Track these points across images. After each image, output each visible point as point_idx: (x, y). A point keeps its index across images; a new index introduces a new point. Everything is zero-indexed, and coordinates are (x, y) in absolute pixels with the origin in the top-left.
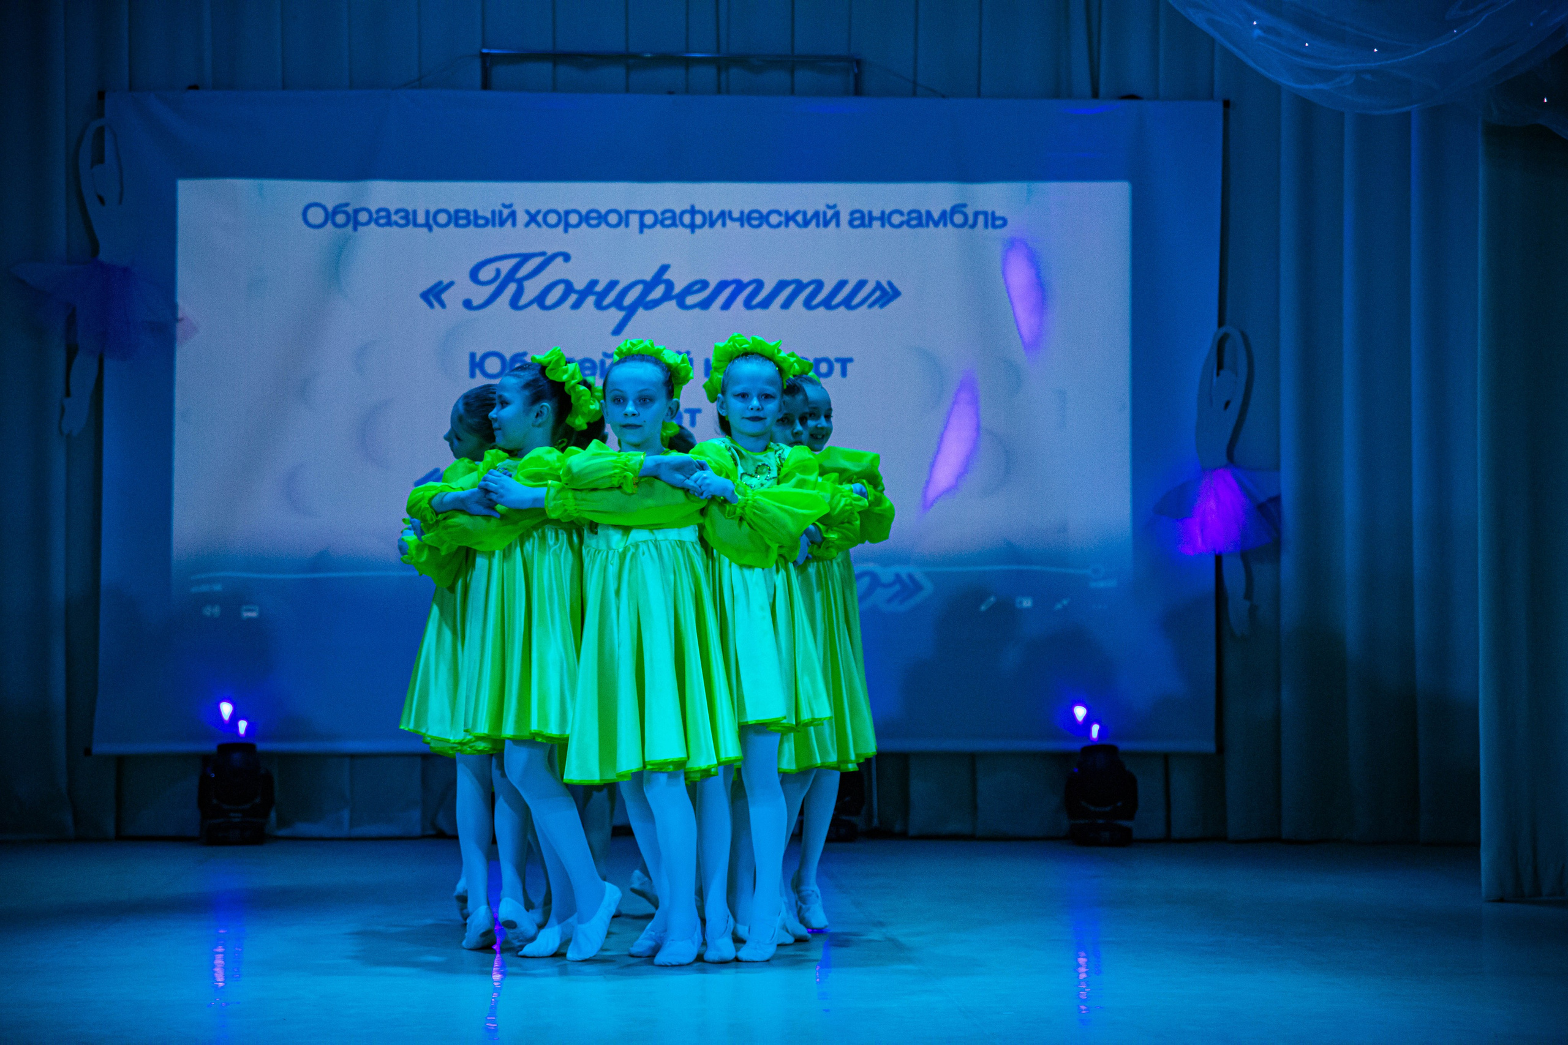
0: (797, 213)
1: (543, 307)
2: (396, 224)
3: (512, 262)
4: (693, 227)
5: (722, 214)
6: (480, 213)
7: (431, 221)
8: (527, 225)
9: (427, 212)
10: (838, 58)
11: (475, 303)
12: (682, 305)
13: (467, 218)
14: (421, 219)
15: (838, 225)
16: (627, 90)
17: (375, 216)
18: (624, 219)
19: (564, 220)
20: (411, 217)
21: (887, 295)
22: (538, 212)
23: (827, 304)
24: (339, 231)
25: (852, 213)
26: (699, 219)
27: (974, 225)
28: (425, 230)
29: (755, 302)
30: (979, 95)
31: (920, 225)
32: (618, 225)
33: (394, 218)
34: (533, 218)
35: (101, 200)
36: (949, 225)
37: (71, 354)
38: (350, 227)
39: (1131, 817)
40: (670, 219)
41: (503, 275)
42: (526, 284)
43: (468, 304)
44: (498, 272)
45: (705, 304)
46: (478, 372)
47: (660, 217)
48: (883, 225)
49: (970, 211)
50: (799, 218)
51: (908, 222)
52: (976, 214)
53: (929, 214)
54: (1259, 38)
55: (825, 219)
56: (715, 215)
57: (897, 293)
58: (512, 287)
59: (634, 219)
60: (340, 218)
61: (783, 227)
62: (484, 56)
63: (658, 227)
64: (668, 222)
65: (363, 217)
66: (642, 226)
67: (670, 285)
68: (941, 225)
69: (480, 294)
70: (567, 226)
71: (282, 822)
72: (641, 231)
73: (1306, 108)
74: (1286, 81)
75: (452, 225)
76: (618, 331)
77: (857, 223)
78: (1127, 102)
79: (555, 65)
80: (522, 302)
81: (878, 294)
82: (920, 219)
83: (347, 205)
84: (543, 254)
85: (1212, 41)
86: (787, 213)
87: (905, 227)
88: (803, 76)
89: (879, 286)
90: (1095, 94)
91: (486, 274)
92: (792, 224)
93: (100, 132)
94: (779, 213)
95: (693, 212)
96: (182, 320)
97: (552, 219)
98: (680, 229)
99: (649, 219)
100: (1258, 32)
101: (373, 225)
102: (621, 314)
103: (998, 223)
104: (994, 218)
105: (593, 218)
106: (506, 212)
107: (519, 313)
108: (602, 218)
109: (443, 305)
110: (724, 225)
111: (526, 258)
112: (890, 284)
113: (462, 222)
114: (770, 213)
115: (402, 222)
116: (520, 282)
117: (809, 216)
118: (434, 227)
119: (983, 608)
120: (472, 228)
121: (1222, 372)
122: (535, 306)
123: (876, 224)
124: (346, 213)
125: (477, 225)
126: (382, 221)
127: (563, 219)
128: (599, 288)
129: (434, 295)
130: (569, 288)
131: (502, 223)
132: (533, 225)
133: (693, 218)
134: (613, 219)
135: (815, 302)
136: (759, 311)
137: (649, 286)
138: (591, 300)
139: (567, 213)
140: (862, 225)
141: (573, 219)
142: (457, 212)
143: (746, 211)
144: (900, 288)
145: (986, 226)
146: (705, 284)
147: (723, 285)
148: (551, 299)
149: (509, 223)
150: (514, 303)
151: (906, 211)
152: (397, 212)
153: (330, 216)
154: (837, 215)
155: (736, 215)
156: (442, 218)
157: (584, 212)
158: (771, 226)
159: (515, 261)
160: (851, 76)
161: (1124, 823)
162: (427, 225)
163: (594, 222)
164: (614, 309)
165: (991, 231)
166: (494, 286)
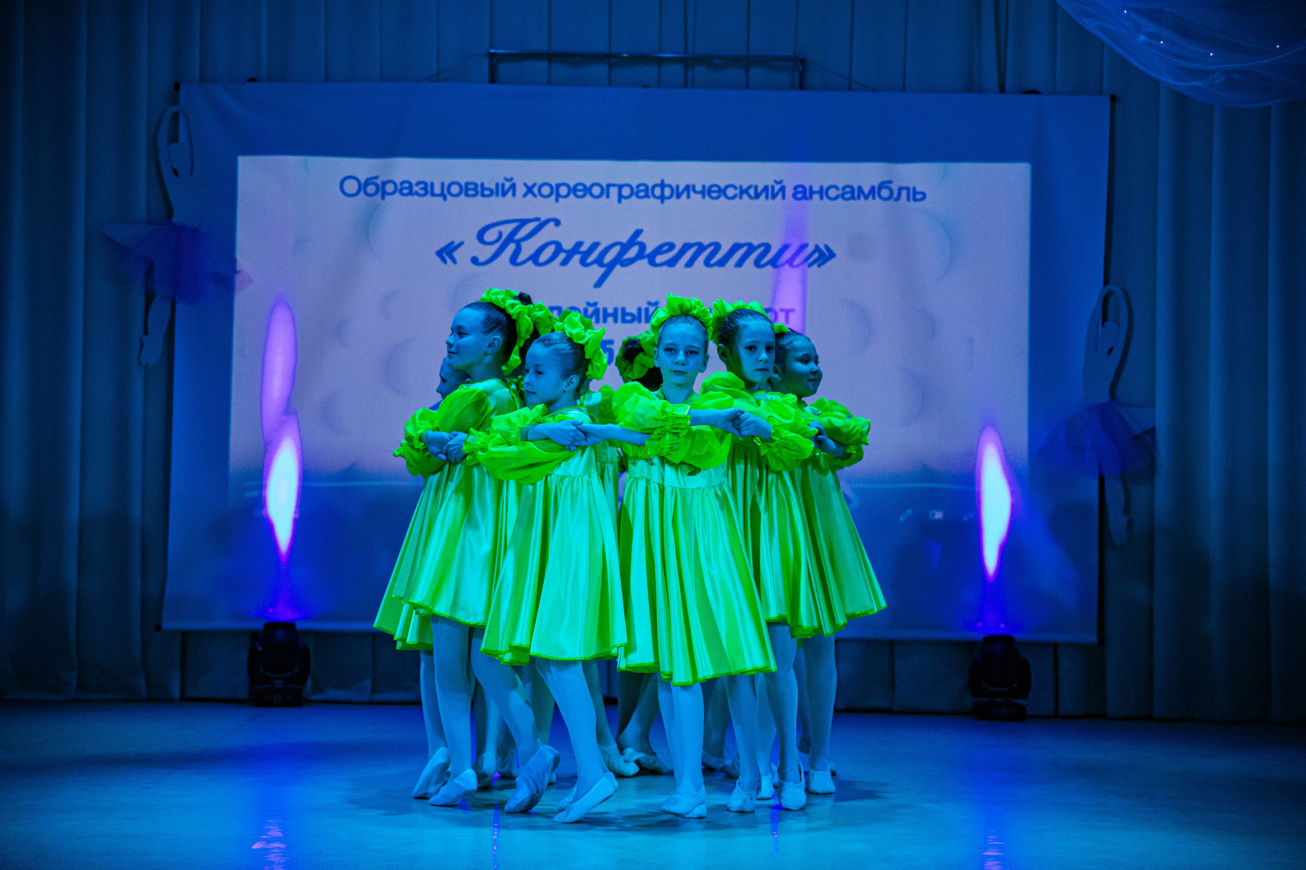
0: (750, 187)
1: (537, 263)
2: (417, 193)
3: (513, 226)
4: (662, 198)
5: (687, 188)
6: (486, 186)
7: (446, 192)
8: (525, 195)
9: (443, 184)
10: (788, 59)
11: (482, 259)
12: (653, 263)
13: (475, 189)
14: (437, 190)
15: (784, 197)
16: (610, 84)
17: (399, 187)
18: (605, 191)
19: (555, 192)
20: (429, 188)
21: (824, 256)
22: (534, 185)
23: (774, 263)
24: (370, 199)
25: (796, 188)
26: (667, 192)
27: (898, 199)
28: (441, 199)
29: (713, 262)
30: (904, 89)
31: (853, 198)
32: (600, 196)
33: (415, 189)
34: (530, 190)
35: (176, 172)
36: (878, 199)
37: (149, 298)
38: (379, 195)
39: (1025, 697)
40: (643, 191)
41: (504, 237)
42: (523, 244)
43: (475, 260)
44: (500, 234)
45: (671, 263)
47: (635, 190)
48: (821, 198)
49: (895, 187)
50: (752, 192)
51: (842, 196)
52: (900, 189)
53: (860, 189)
54: (1143, 42)
55: (773, 192)
56: (681, 188)
57: (832, 255)
58: (512, 247)
59: (614, 191)
60: (371, 189)
61: (737, 199)
62: (491, 55)
63: (634, 198)
64: (642, 194)
65: (390, 188)
66: (620, 197)
67: (643, 246)
68: (870, 198)
69: (485, 252)
70: (558, 196)
71: (317, 689)
72: (619, 201)
73: (1181, 101)
74: (1166, 79)
75: (463, 196)
76: (598, 284)
77: (799, 196)
78: (1029, 96)
79: (550, 63)
80: (519, 260)
81: (816, 255)
82: (853, 193)
83: (377, 177)
84: (537, 219)
85: (1102, 44)
86: (741, 187)
87: (840, 200)
88: (757, 73)
89: (817, 248)
90: (1002, 90)
91: (490, 236)
92: (745, 196)
93: (175, 117)
94: (734, 187)
95: (663, 185)
96: (240, 272)
97: (546, 190)
98: (652, 200)
99: (626, 191)
100: (1142, 38)
101: (397, 194)
102: (602, 270)
103: (919, 196)
104: (915, 193)
105: (581, 190)
106: (508, 185)
107: (518, 268)
108: (587, 190)
109: (454, 261)
110: (688, 197)
111: (524, 222)
112: (827, 247)
113: (471, 192)
114: (727, 187)
115: (422, 192)
116: (518, 243)
117: (760, 189)
118: (449, 197)
119: (902, 519)
120: (479, 198)
121: (1106, 324)
122: (530, 263)
123: (816, 197)
124: (376, 185)
125: (483, 195)
126: (405, 191)
127: (555, 189)
128: (584, 248)
129: (447, 253)
130: (559, 248)
131: (504, 194)
132: (530, 196)
133: (662, 191)
134: (596, 191)
135: (763, 262)
136: (716, 268)
138: (577, 258)
139: (558, 186)
140: (804, 197)
141: (563, 191)
142: (467, 184)
143: (707, 186)
144: (835, 252)
145: (908, 199)
146: (672, 246)
147: (686, 247)
148: (543, 258)
149: (510, 193)
150: (513, 261)
151: (840, 186)
152: (418, 184)
153: (363, 187)
154: (783, 189)
155: (699, 188)
156: (455, 189)
157: (572, 185)
158: (728, 198)
159: (513, 225)
160: (797, 76)
161: (1019, 701)
162: (443, 195)
163: (580, 193)
164: (595, 266)
165: (912, 204)
166: (497, 246)
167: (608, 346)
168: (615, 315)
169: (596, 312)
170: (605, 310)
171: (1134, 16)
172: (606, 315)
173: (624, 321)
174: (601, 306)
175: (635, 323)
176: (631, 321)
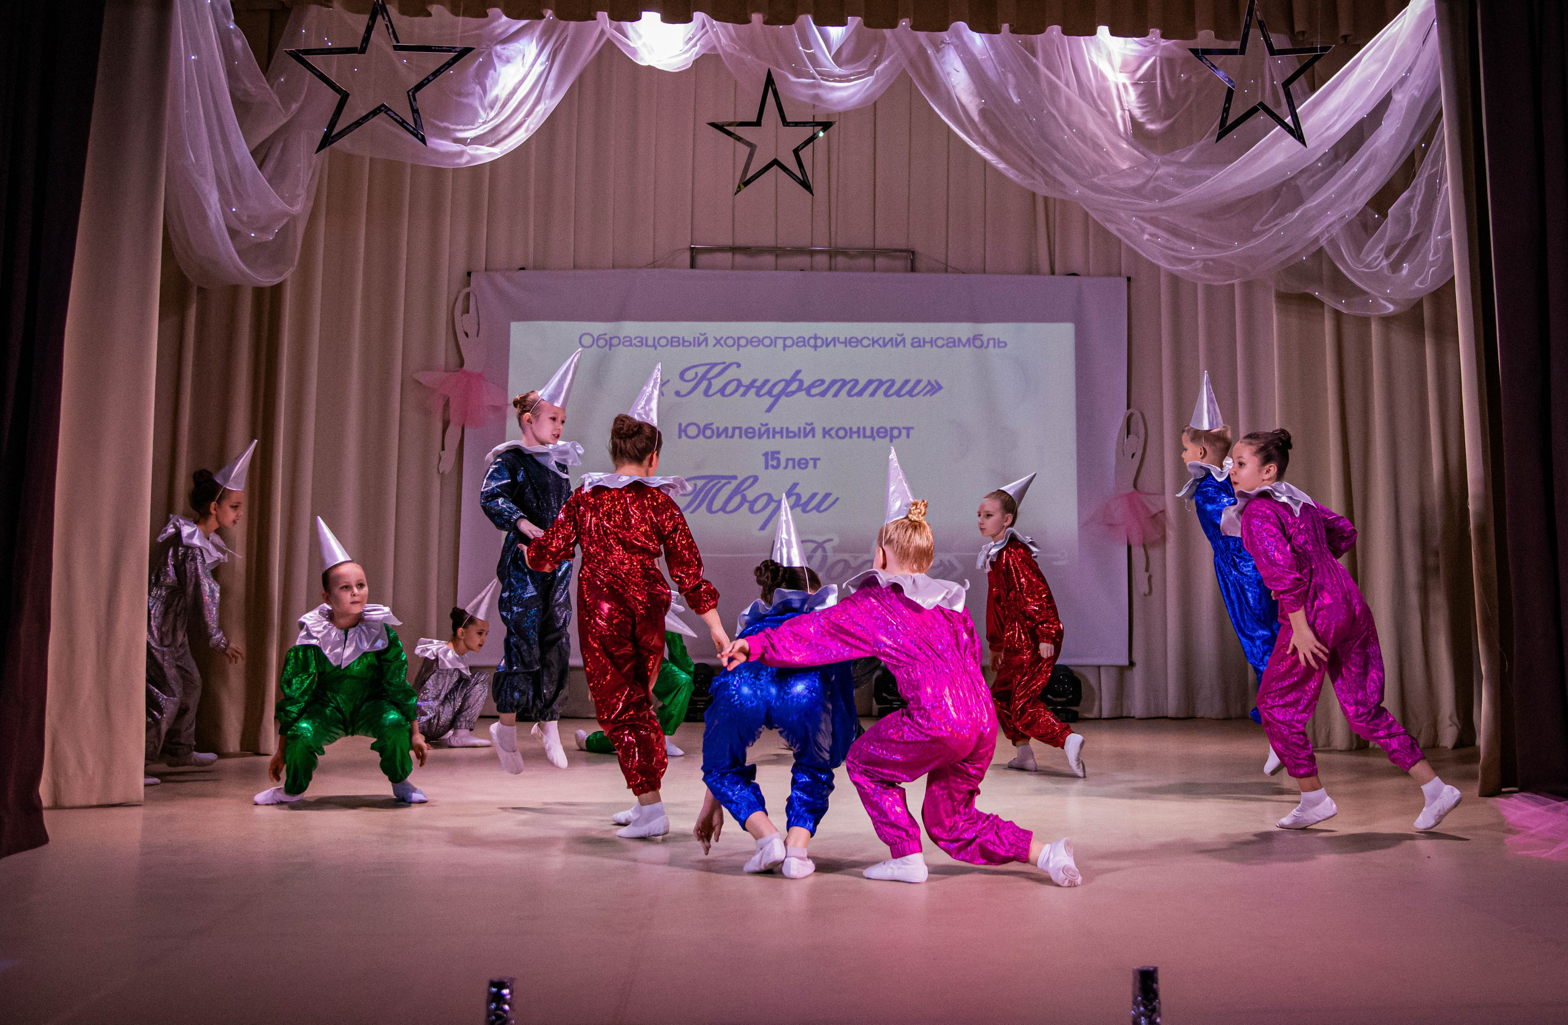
0: (880, 339)
1: (723, 395)
2: (635, 345)
3: (706, 368)
4: (815, 347)
5: (834, 339)
6: (686, 339)
7: (656, 344)
8: (714, 346)
9: (654, 339)
10: (901, 251)
11: (682, 393)
12: (809, 394)
13: (678, 342)
14: (650, 343)
15: (904, 346)
16: (777, 268)
17: (622, 341)
18: (773, 342)
19: (737, 342)
20: (644, 341)
21: (934, 388)
22: (722, 338)
23: (898, 393)
24: (600, 349)
25: (913, 339)
26: (819, 342)
27: (988, 346)
28: (653, 348)
29: (853, 393)
30: (984, 272)
31: (955, 346)
32: (770, 345)
33: (634, 342)
34: (718, 342)
35: (467, 335)
36: (972, 347)
37: (446, 425)
38: (608, 346)
39: (1077, 705)
40: (802, 342)
41: (700, 375)
42: (712, 381)
43: (677, 393)
44: (697, 373)
45: (823, 394)
46: (683, 434)
47: (796, 341)
48: (932, 346)
49: (985, 339)
50: (881, 342)
51: (947, 345)
52: (989, 340)
53: (960, 340)
54: (1147, 240)
55: (895, 342)
56: (829, 341)
57: (940, 388)
58: (705, 383)
59: (780, 342)
60: (602, 342)
61: (871, 346)
62: (692, 249)
63: (795, 346)
64: (801, 344)
65: (615, 341)
66: (785, 346)
67: (801, 382)
68: (966, 346)
69: (685, 387)
70: (739, 346)
72: (784, 349)
73: (1175, 280)
74: (1163, 264)
75: (668, 346)
76: (769, 410)
77: (916, 345)
78: (1072, 277)
79: (733, 254)
80: (710, 393)
81: (929, 388)
82: (953, 343)
83: (606, 335)
84: (724, 363)
85: (1120, 240)
86: (873, 339)
87: (944, 348)
88: (881, 261)
89: (929, 383)
90: (1053, 273)
91: (689, 375)
92: (876, 345)
93: (468, 296)
94: (868, 339)
95: (816, 338)
97: (730, 342)
98: (808, 348)
99: (789, 342)
100: (1146, 237)
101: (621, 346)
102: (772, 399)
103: (1002, 345)
104: (1000, 342)
105: (756, 342)
106: (702, 338)
107: (709, 399)
108: (760, 342)
110: (835, 346)
111: (714, 365)
112: (936, 381)
113: (674, 344)
114: (864, 338)
115: (639, 344)
116: (709, 380)
117: (887, 340)
118: (659, 348)
120: (681, 347)
121: (1129, 436)
122: (719, 394)
123: (928, 345)
124: (606, 341)
125: (683, 346)
126: (628, 343)
128: (758, 384)
130: (739, 383)
131: (699, 345)
132: (718, 346)
133: (816, 343)
134: (767, 342)
135: (891, 392)
136: (855, 398)
137: (789, 383)
138: (753, 390)
139: (739, 338)
140: (919, 346)
141: (743, 342)
142: (672, 338)
143: (848, 338)
144: (942, 384)
145: (995, 346)
146: (823, 382)
147: (834, 382)
148: (728, 391)
149: (704, 344)
150: (706, 393)
151: (945, 338)
152: (636, 338)
154: (904, 339)
155: (842, 340)
156: (663, 342)
157: (749, 338)
158: (863, 346)
159: (709, 367)
160: (909, 261)
161: (1074, 708)
162: (654, 346)
163: (754, 344)
164: (767, 397)
165: (997, 350)
166: (694, 382)
167: (776, 456)
168: (781, 432)
169: (768, 430)
170: (774, 429)
171: (1141, 222)
172: (775, 433)
173: (788, 437)
174: (771, 426)
175: (796, 438)
176: (795, 436)
